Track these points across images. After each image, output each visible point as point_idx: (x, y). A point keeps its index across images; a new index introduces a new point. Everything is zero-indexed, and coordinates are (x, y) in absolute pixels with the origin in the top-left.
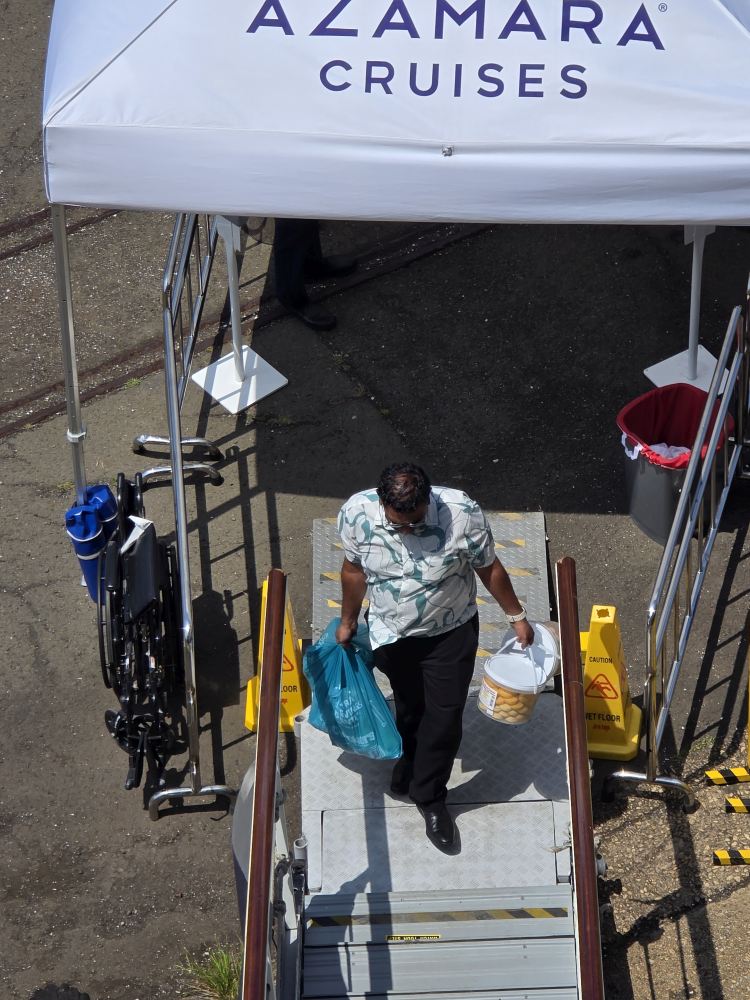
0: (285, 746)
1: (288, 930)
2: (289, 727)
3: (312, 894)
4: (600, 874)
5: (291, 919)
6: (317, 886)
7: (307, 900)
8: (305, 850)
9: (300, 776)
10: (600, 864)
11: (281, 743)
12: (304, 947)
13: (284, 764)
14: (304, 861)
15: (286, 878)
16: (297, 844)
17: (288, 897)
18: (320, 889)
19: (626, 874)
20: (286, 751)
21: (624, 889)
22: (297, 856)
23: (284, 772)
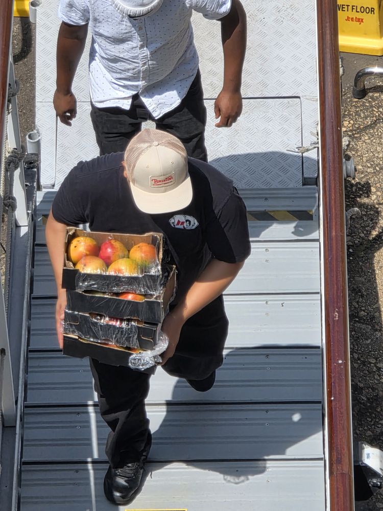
0: (20, 31)
1: (18, 227)
2: (25, 11)
3: (44, 191)
4: (348, 176)
5: (22, 215)
6: (50, 182)
7: (39, 196)
8: (38, 144)
9: (34, 63)
10: (349, 166)
11: (15, 28)
12: (34, 245)
13: (17, 51)
14: (37, 155)
15: (17, 173)
16: (30, 137)
17: (19, 192)
18: (53, 186)
19: (376, 173)
20: (20, 37)
21: (373, 189)
22: (30, 149)
23: (17, 59)
